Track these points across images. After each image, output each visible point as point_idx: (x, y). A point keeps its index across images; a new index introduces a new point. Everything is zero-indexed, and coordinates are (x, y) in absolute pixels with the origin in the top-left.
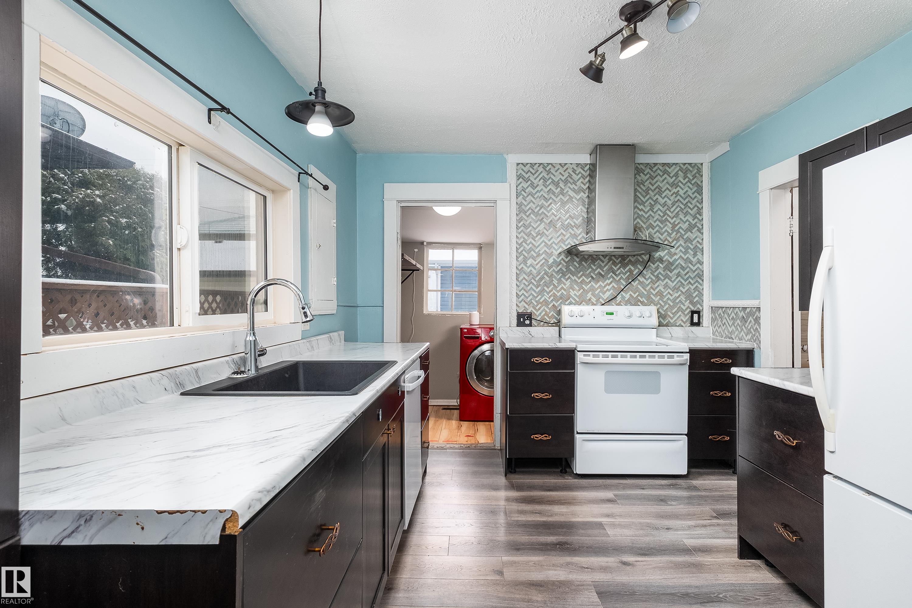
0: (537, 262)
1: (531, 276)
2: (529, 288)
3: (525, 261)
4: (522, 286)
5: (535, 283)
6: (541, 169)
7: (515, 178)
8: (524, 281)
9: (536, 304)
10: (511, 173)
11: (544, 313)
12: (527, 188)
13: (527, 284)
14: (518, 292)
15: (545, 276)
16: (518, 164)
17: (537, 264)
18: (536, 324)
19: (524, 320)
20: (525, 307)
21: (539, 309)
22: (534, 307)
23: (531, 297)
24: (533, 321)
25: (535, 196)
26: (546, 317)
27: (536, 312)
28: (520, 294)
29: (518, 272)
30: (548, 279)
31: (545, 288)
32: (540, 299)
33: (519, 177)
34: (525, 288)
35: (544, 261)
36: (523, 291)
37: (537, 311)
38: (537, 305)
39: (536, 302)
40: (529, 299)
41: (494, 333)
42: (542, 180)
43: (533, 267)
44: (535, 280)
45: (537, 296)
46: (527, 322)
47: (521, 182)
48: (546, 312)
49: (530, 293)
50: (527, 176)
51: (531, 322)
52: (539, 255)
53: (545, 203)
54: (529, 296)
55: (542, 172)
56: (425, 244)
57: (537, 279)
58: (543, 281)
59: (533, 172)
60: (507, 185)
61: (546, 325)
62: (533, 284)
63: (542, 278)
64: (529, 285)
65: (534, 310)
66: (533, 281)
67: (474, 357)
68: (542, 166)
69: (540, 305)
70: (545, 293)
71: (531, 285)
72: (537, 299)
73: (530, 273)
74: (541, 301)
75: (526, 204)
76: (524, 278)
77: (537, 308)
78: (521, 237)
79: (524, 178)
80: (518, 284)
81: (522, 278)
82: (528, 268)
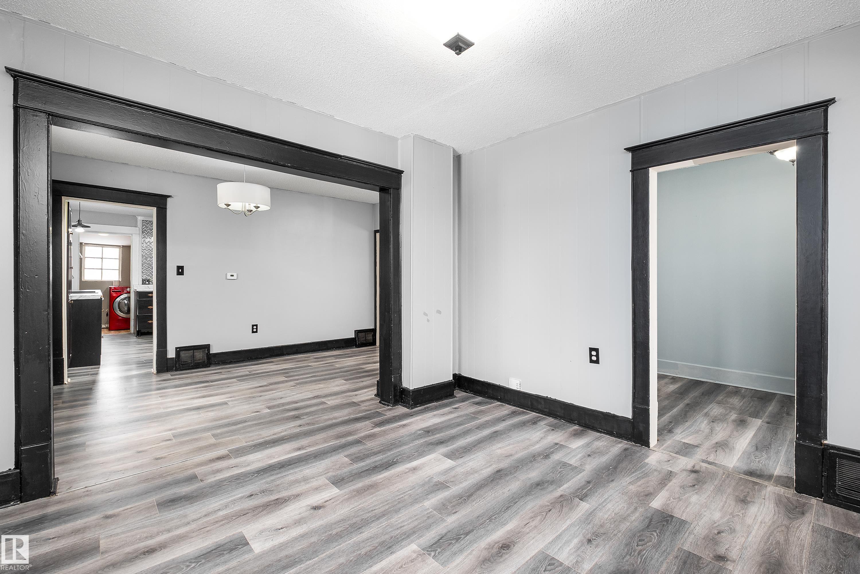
1: (149, 265)
2: (148, 269)
3: (146, 259)
4: (145, 268)
7: (142, 226)
8: (146, 267)
10: (140, 224)
12: (148, 230)
13: (147, 268)
16: (143, 220)
19: (146, 282)
20: (146, 277)
23: (149, 273)
24: (150, 282)
25: (152, 234)
29: (143, 263)
36: (145, 271)
40: (148, 274)
41: (130, 289)
45: (152, 273)
46: (147, 283)
49: (148, 271)
51: (149, 283)
56: (83, 244)
59: (151, 224)
62: (150, 268)
65: (150, 278)
66: (150, 267)
67: (117, 301)
75: (147, 236)
76: (146, 266)
78: (144, 250)
79: (146, 226)
80: (143, 268)
81: (145, 265)
82: (148, 261)
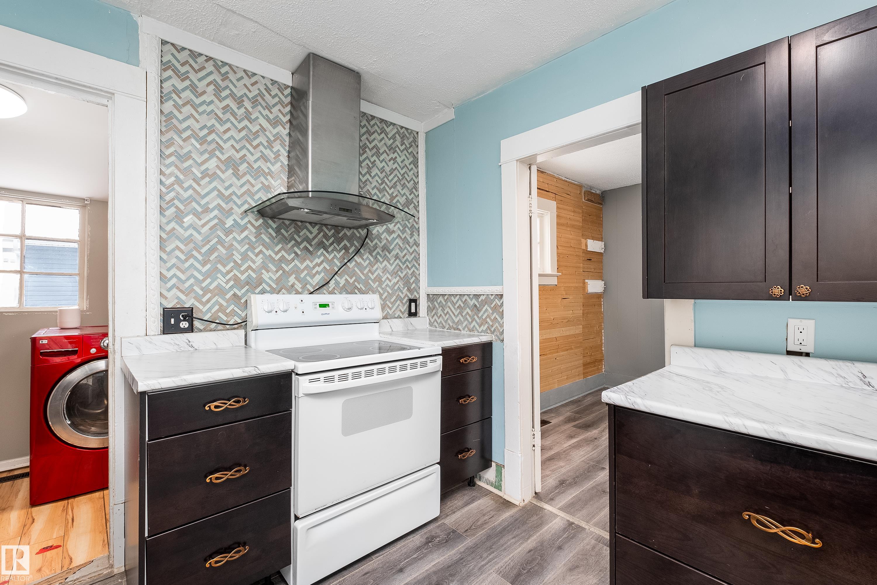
0: (203, 222)
1: (191, 245)
2: (187, 265)
3: (179, 217)
4: (174, 261)
5: (200, 258)
6: (210, 67)
7: (157, 65)
8: (178, 253)
9: (201, 293)
10: (149, 54)
11: (217, 307)
12: (183, 90)
13: (183, 257)
14: (165, 272)
15: (219, 247)
16: (164, 42)
17: (203, 226)
18: (202, 327)
19: (178, 321)
20: (178, 298)
21: (208, 301)
22: (198, 298)
23: (192, 281)
24: (196, 323)
25: (200, 109)
26: (220, 314)
27: (201, 307)
28: (169, 275)
29: (164, 236)
30: (224, 252)
31: (219, 266)
32: (210, 283)
33: (165, 66)
34: (179, 264)
35: (216, 221)
36: (174, 271)
37: (204, 304)
38: (204, 295)
39: (202, 289)
40: (187, 285)
42: (212, 87)
43: (195, 229)
44: (200, 253)
45: (204, 280)
46: (184, 325)
47: (170, 78)
48: (221, 305)
49: (188, 273)
50: (183, 70)
51: (191, 325)
52: (206, 210)
53: (217, 125)
54: (188, 279)
55: (211, 73)
57: (203, 250)
58: (216, 254)
59: (196, 67)
60: (138, 72)
61: (220, 327)
62: (196, 259)
63: (213, 250)
64: (186, 260)
65: (197, 304)
66: (195, 253)
67: (70, 383)
68: (211, 62)
69: (209, 295)
70: (219, 275)
71: (191, 261)
72: (204, 285)
73: (189, 240)
74: (211, 287)
75: (180, 117)
76: (177, 248)
77: (204, 300)
78: (171, 174)
79: (176, 71)
80: (165, 257)
81: (173, 246)
82: (186, 230)
